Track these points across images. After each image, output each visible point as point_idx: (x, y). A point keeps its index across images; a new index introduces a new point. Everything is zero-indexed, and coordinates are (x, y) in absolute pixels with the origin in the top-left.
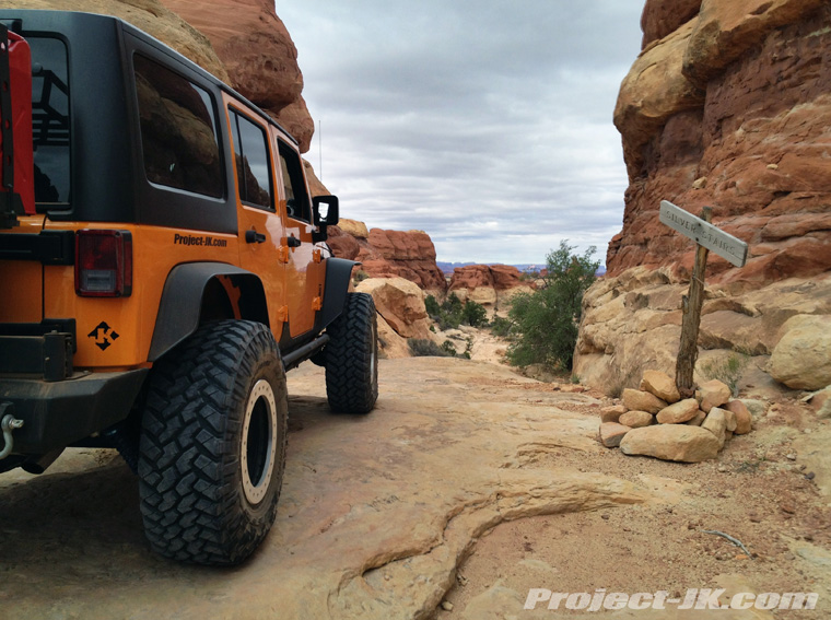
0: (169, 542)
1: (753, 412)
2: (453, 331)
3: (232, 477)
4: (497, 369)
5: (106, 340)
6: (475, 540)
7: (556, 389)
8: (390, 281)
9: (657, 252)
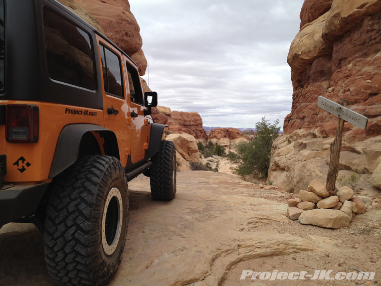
0: (61, 278)
1: (365, 202)
2: (210, 158)
3: (97, 242)
4: (232, 177)
5: (23, 167)
6: (227, 271)
7: (262, 188)
8: (181, 135)
9: (310, 122)
